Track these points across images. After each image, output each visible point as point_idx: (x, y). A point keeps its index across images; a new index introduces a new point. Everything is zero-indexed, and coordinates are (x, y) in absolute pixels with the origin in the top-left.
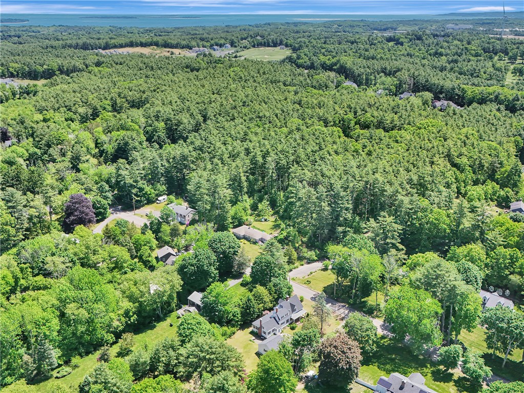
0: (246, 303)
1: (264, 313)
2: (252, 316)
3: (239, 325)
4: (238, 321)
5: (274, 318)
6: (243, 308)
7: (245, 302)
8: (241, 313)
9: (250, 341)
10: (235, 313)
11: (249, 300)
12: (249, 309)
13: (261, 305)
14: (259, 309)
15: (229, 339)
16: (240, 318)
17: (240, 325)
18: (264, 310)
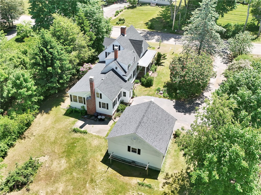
0: (42, 51)
1: (81, 68)
2: (61, 78)
3: (36, 103)
4: (31, 96)
5: (113, 70)
6: (35, 64)
7: (37, 51)
8: (34, 78)
9: (75, 131)
10: (18, 78)
11: (45, 44)
12: (52, 65)
13: (74, 53)
14: (71, 62)
15: (18, 141)
16: (34, 88)
17: (39, 102)
18: (81, 64)
